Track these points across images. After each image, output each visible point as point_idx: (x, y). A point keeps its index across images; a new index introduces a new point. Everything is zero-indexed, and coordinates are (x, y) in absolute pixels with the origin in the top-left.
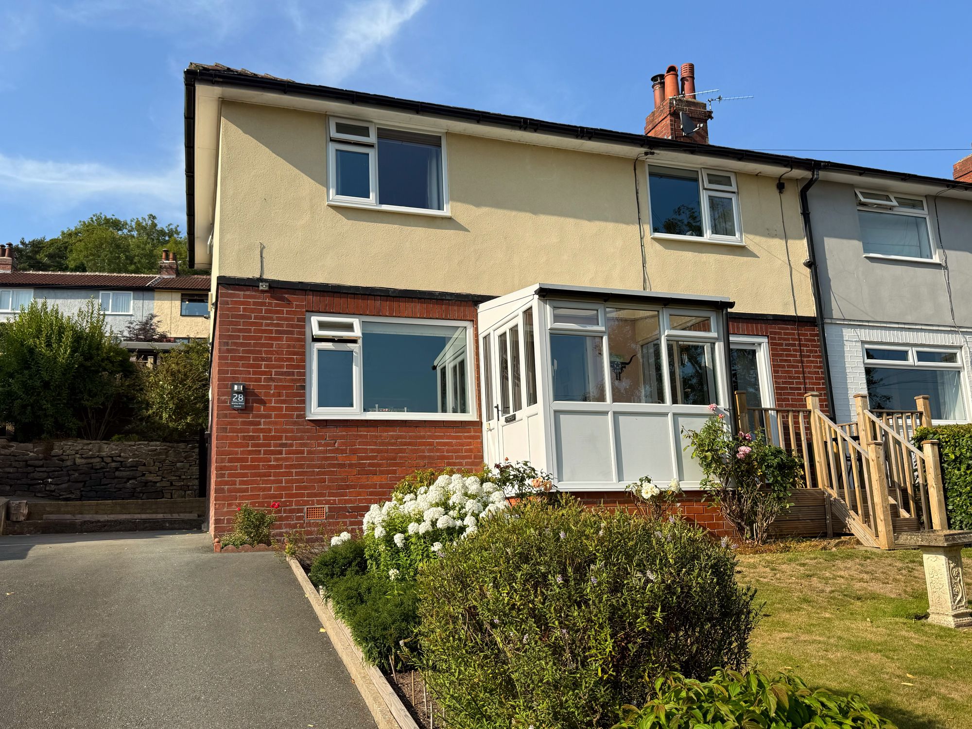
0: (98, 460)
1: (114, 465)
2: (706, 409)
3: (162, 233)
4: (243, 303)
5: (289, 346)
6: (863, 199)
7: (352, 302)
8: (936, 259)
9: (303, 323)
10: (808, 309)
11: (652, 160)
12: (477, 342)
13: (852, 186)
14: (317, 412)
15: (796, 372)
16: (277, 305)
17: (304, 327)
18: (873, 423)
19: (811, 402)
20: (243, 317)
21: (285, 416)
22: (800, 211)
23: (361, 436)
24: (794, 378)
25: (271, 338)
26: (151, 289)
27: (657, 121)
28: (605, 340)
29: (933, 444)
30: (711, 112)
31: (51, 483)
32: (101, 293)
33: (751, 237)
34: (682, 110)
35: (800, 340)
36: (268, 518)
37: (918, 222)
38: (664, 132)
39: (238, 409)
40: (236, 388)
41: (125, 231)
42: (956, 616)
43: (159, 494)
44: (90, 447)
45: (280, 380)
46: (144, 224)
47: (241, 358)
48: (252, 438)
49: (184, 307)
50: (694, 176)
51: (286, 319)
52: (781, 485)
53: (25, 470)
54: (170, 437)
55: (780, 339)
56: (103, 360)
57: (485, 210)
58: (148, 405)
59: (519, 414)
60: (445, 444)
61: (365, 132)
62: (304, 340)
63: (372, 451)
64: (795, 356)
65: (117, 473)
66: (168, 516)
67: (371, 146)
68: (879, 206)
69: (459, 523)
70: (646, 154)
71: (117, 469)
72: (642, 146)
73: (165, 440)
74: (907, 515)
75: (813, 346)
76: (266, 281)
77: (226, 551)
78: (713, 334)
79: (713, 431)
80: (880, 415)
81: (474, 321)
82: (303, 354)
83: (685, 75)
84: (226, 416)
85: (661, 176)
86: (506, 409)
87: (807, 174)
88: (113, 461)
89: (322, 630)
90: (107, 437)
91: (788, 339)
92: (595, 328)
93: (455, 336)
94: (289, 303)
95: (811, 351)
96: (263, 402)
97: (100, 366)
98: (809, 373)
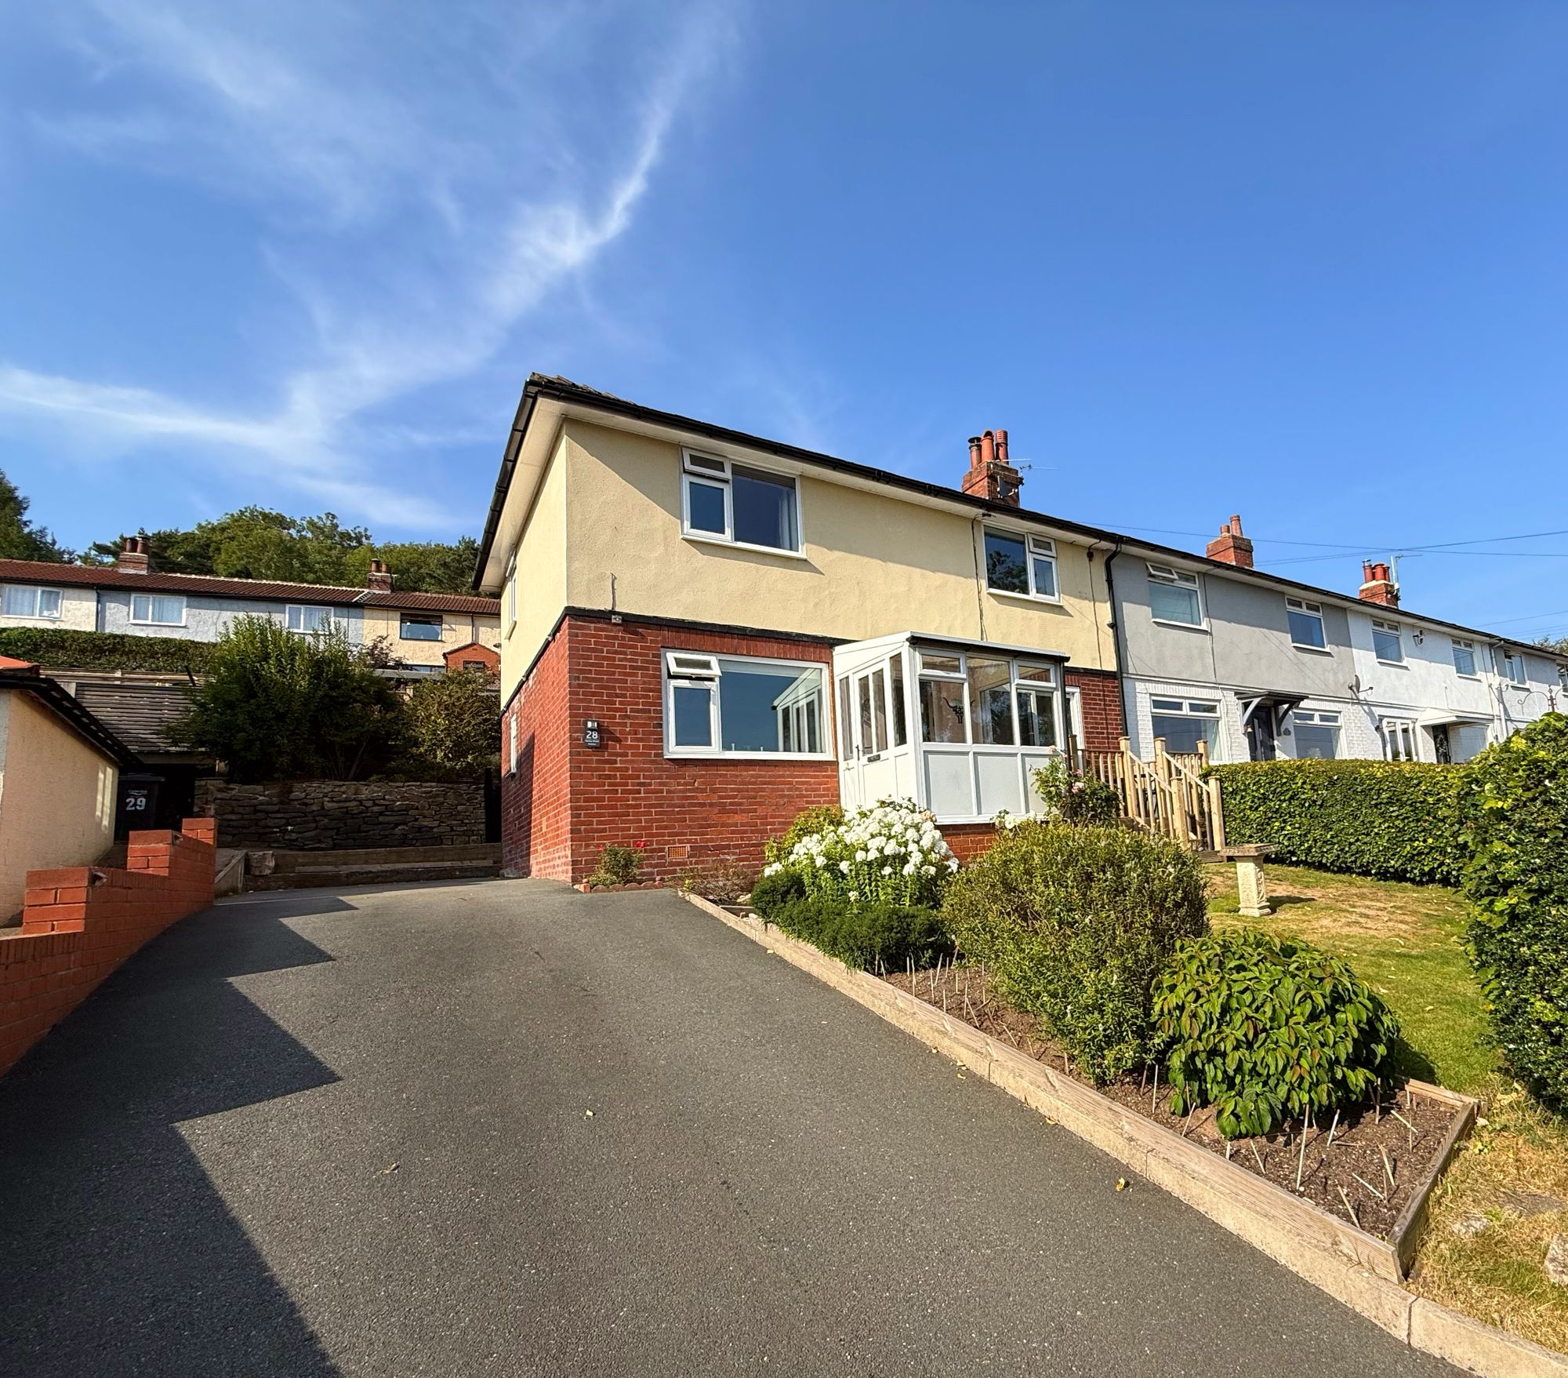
0: (355, 803)
1: (376, 809)
2: (1047, 750)
3: (346, 536)
4: (594, 636)
5: (644, 683)
6: (1153, 572)
7: (708, 640)
8: (1204, 627)
9: (658, 658)
10: (1111, 666)
11: (987, 521)
12: (833, 684)
13: (1144, 559)
14: (674, 750)
15: (1101, 719)
16: (630, 640)
17: (659, 663)
18: (1169, 762)
19: (1123, 744)
20: (593, 650)
21: (641, 755)
22: (1105, 578)
23: (721, 775)
24: (1099, 724)
25: (626, 674)
26: (359, 606)
27: (974, 481)
28: (966, 686)
29: (1216, 779)
30: (1022, 479)
31: (292, 831)
32: (288, 606)
33: (1067, 597)
34: (998, 474)
35: (1104, 691)
36: (635, 857)
37: (1191, 594)
38: (981, 491)
39: (592, 747)
40: (590, 725)
41: (293, 531)
42: (1260, 908)
43: (439, 840)
44: (343, 789)
45: (637, 718)
46: (320, 524)
47: (594, 694)
48: (609, 777)
49: (404, 629)
50: (1020, 539)
51: (641, 655)
52: (1107, 814)
53: (253, 817)
54: (447, 777)
55: (1089, 689)
56: (353, 689)
57: (837, 554)
58: (417, 744)
59: (883, 754)
60: (803, 783)
61: (720, 467)
62: (660, 677)
63: (733, 790)
64: (1100, 705)
65: (381, 819)
66: (458, 864)
67: (726, 481)
68: (1165, 578)
69: (903, 850)
70: (984, 515)
71: (381, 814)
72: (981, 508)
73: (439, 781)
74: (1194, 837)
75: (1114, 696)
76: (619, 614)
77: (596, 891)
78: (1053, 685)
79: (1054, 768)
80: (1174, 755)
81: (830, 663)
82: (660, 691)
83: (1000, 441)
84: (579, 754)
85: (992, 536)
86: (867, 749)
87: (1113, 547)
88: (375, 805)
89: (769, 952)
90: (362, 776)
91: (1094, 690)
92: (957, 675)
93: (803, 676)
94: (643, 638)
95: (1112, 701)
96: (618, 740)
97: (350, 697)
98: (1111, 719)
